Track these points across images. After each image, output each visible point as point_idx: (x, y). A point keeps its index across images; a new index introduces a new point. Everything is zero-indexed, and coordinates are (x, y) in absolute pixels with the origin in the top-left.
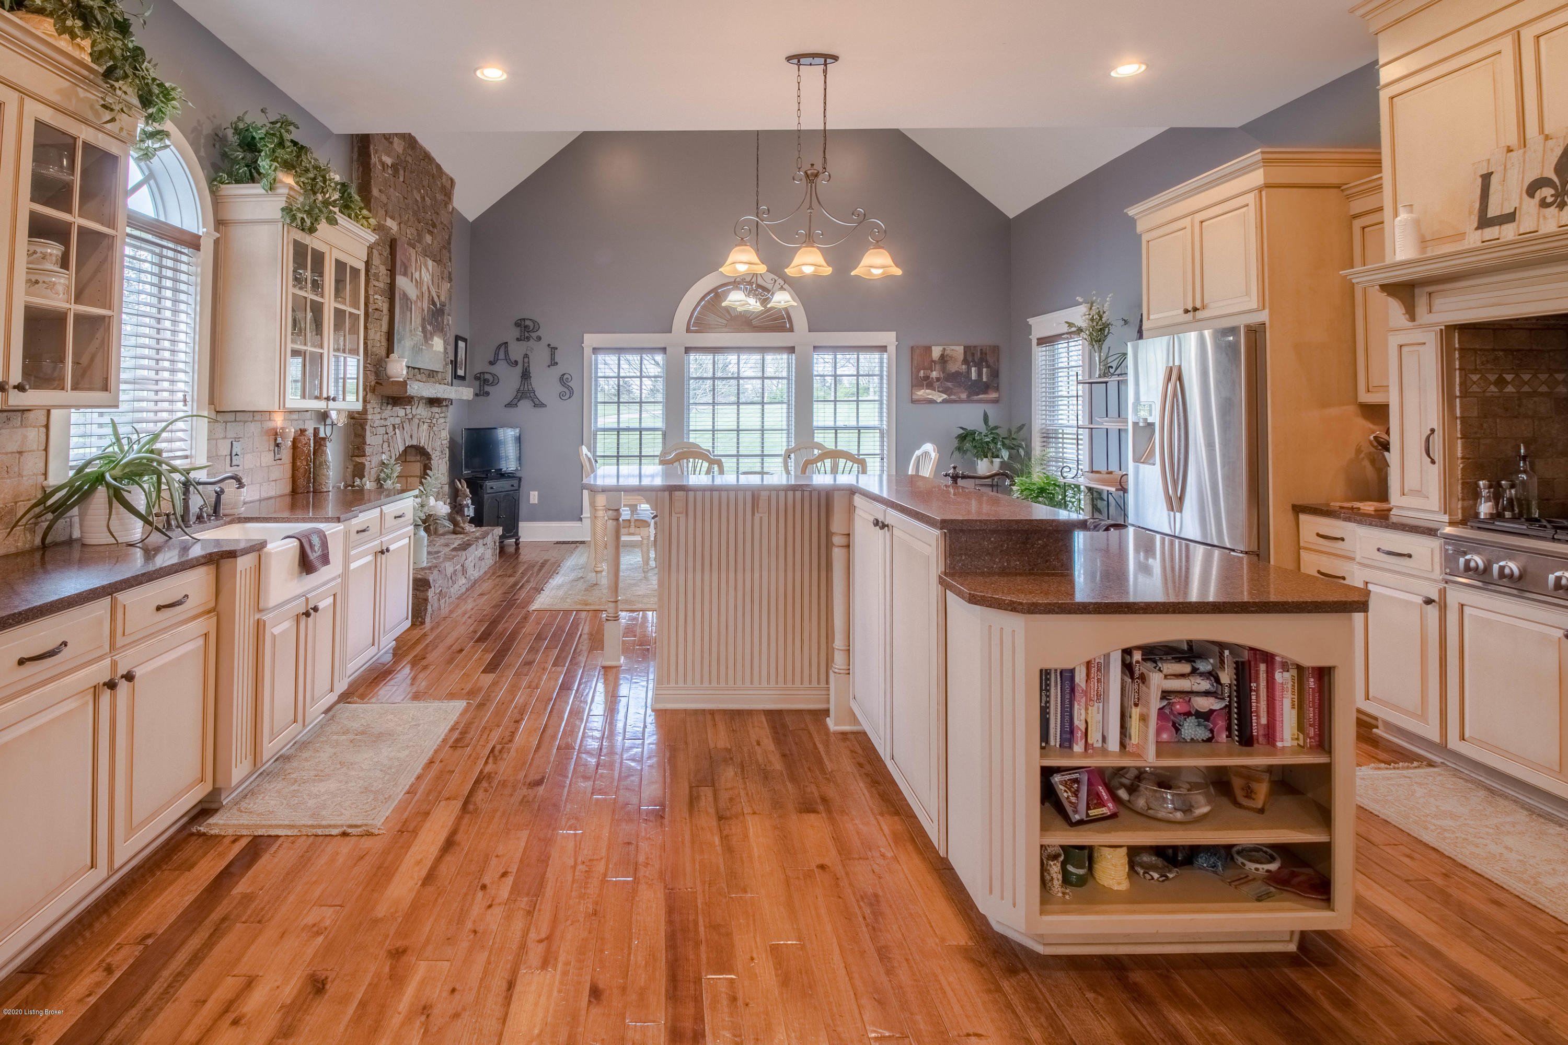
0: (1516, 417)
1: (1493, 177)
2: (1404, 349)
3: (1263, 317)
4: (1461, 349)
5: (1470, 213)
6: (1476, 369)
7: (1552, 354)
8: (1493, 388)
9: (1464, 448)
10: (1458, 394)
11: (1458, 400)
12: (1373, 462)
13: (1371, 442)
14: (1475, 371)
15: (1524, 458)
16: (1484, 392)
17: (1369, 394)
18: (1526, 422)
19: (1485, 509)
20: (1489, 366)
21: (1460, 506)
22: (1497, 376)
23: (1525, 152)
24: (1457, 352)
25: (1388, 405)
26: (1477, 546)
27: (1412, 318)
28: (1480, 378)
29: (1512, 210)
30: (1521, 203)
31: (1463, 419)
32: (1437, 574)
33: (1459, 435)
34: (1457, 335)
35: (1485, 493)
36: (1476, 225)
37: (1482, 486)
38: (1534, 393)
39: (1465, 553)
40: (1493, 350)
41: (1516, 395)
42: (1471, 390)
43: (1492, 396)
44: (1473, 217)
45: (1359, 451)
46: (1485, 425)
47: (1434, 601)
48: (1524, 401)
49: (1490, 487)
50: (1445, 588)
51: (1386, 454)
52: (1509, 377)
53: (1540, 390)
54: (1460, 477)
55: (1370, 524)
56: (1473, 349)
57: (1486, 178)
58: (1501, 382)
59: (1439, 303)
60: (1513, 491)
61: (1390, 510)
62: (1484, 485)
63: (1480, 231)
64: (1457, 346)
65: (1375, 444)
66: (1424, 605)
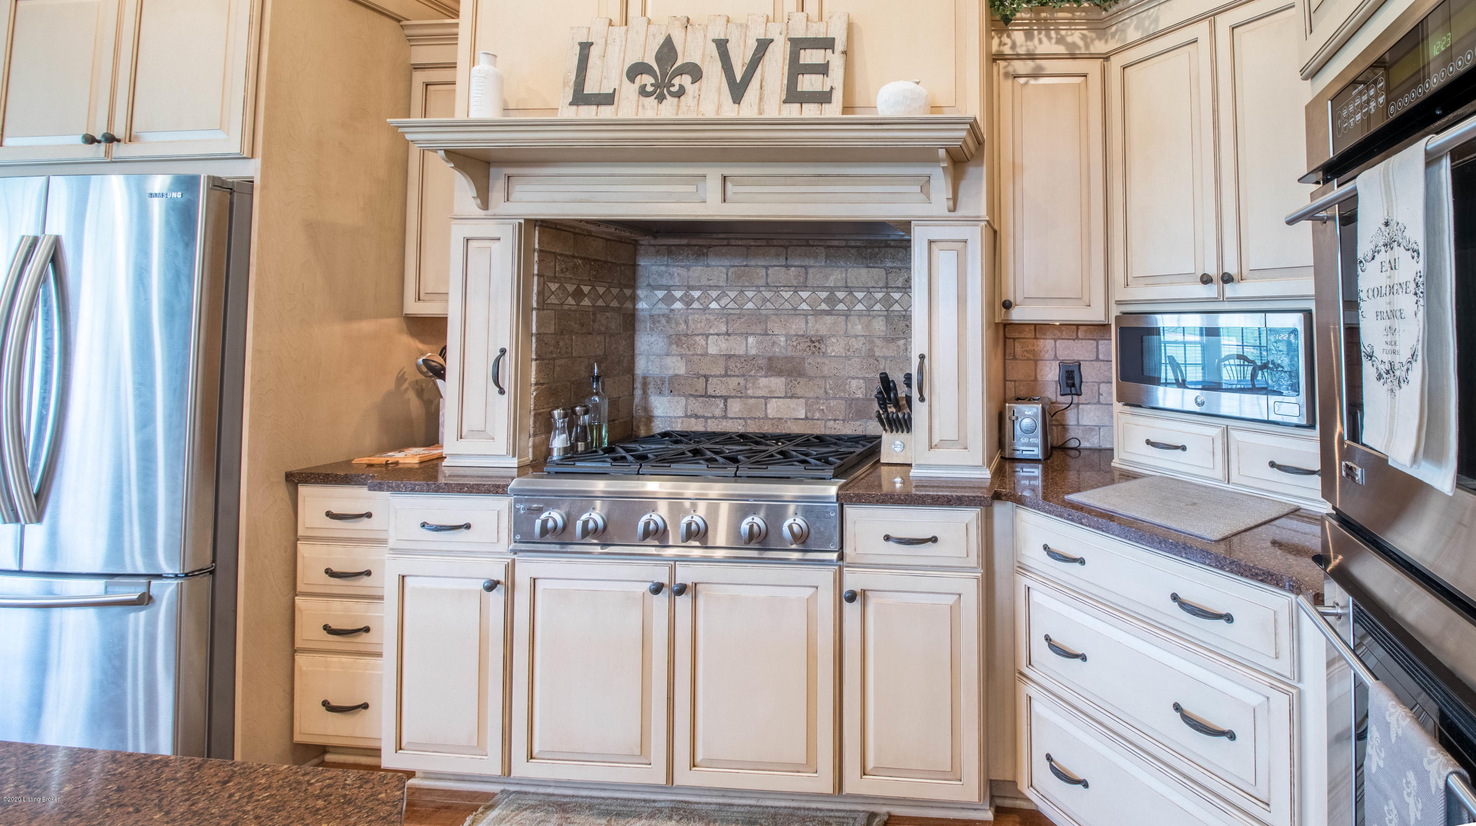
0: (590, 334)
1: (592, 48)
2: (470, 242)
3: (251, 169)
4: (541, 251)
5: (565, 84)
6: (555, 277)
7: (623, 268)
8: (570, 301)
9: (539, 371)
10: (535, 305)
11: (534, 312)
12: (420, 393)
13: (418, 367)
14: (554, 279)
15: (597, 378)
16: (562, 304)
17: (420, 304)
18: (599, 339)
19: (559, 442)
20: (568, 275)
21: (531, 444)
22: (575, 286)
23: (627, 30)
24: (536, 254)
25: (446, 318)
26: (554, 499)
27: (485, 204)
28: (558, 288)
29: (611, 92)
30: (620, 86)
31: (539, 335)
32: (505, 543)
33: (534, 356)
34: (537, 232)
35: (559, 424)
36: (570, 99)
37: (556, 417)
38: (607, 308)
39: (540, 511)
40: (573, 257)
41: (591, 309)
42: (549, 301)
43: (570, 310)
44: (567, 89)
45: (401, 379)
46: (561, 343)
47: (498, 582)
48: (598, 316)
49: (565, 416)
50: (514, 560)
51: (439, 382)
52: (586, 289)
53: (612, 305)
54: (532, 407)
55: (413, 490)
56: (553, 253)
57: (585, 48)
58: (578, 294)
59: (520, 190)
60: (586, 417)
61: (442, 458)
62: (559, 414)
63: (574, 108)
64: (537, 246)
65: (425, 369)
66: (485, 593)
